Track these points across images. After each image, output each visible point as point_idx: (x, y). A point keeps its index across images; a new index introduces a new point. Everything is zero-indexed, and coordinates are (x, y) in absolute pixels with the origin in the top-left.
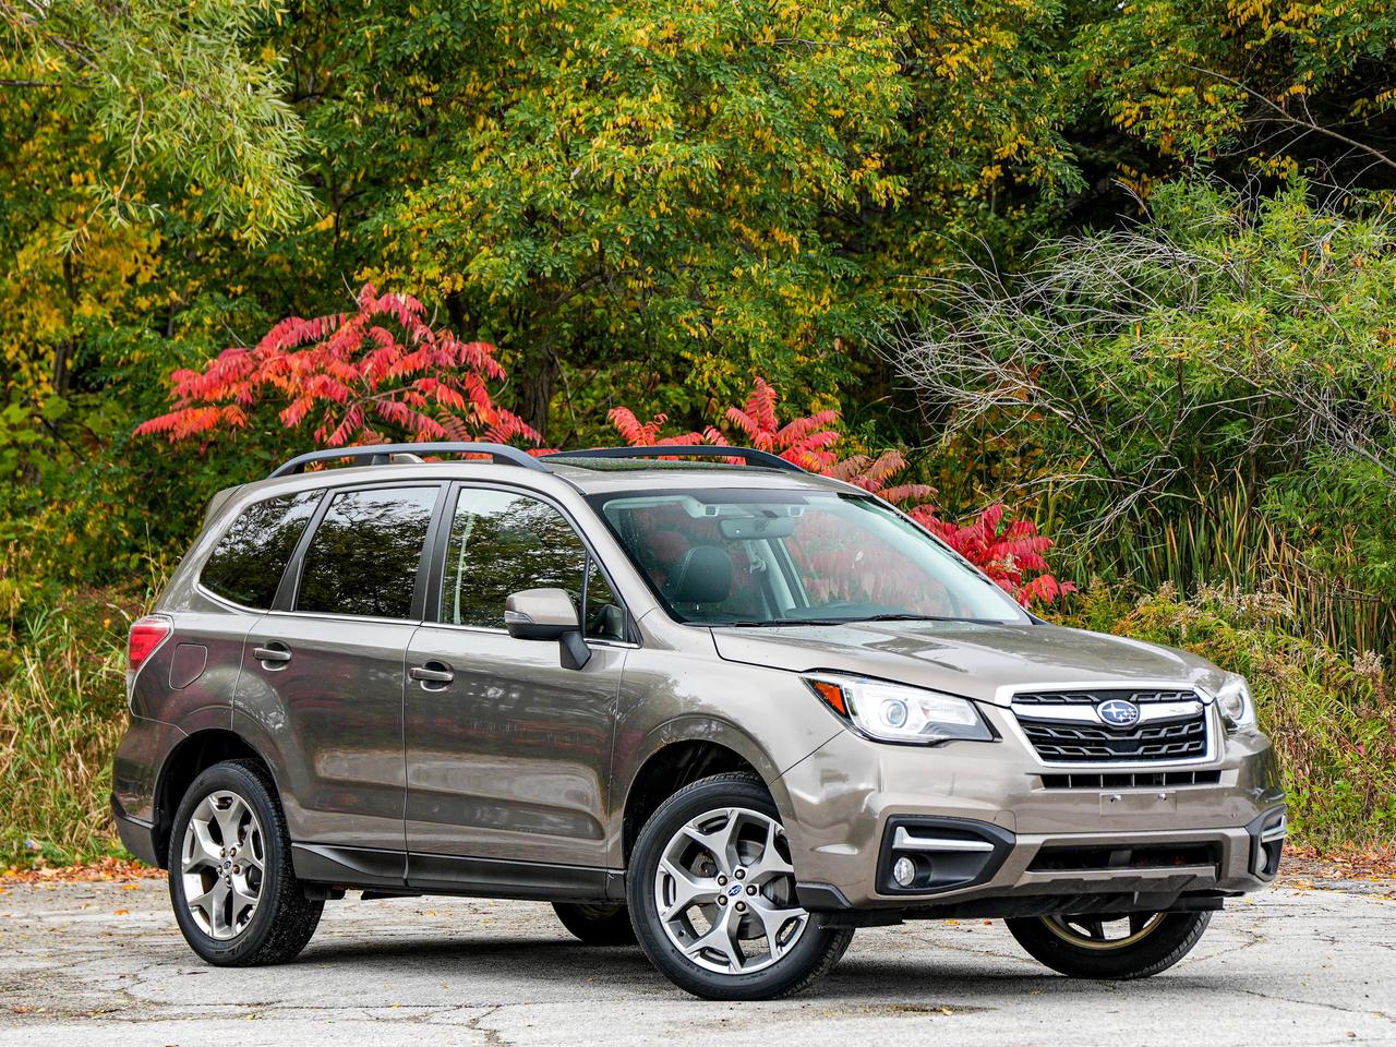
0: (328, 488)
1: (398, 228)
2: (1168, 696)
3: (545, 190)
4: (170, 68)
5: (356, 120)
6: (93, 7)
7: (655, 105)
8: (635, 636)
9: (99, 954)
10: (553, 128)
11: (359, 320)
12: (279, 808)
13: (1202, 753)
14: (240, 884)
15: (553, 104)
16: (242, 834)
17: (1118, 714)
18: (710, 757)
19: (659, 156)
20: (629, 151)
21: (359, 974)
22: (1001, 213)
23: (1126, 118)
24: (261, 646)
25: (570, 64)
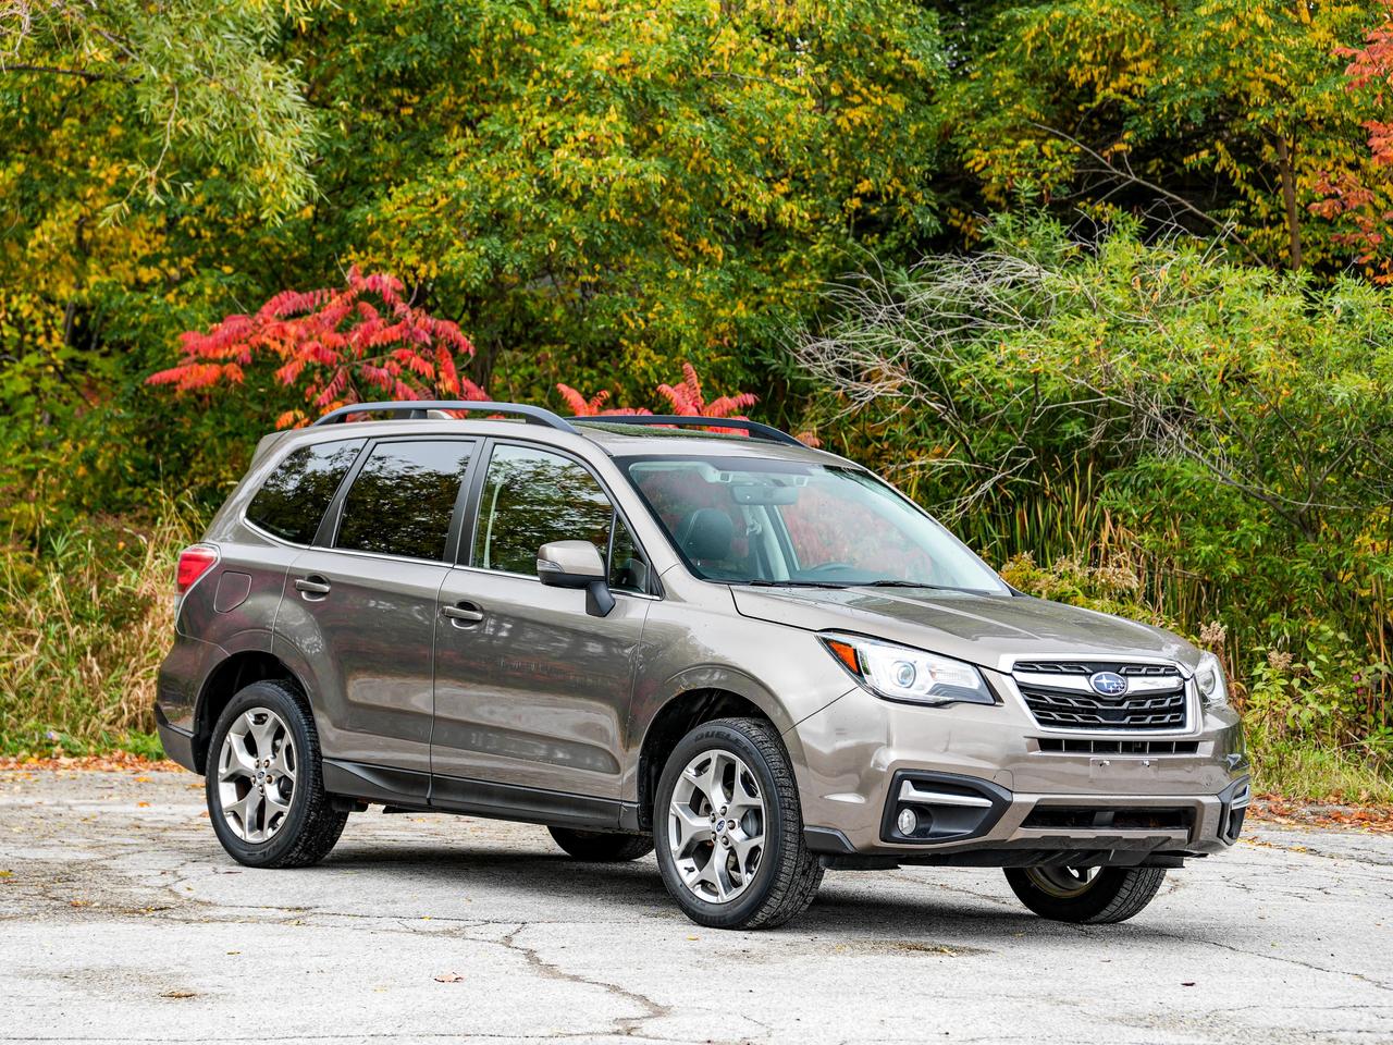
0: (369, 438)
1: (381, 218)
2: (1153, 670)
3: (511, 194)
4: (201, 63)
5: (342, 126)
6: (134, 5)
7: (611, 123)
8: (657, 590)
9: (135, 848)
10: (521, 138)
11: (348, 295)
12: (312, 723)
13: (1182, 724)
14: (272, 792)
15: (521, 118)
16: (275, 749)
17: (1109, 685)
18: (723, 703)
19: (614, 168)
20: (587, 163)
21: (382, 882)
22: (858, 238)
23: (976, 164)
24: (302, 578)
25: (536, 83)
